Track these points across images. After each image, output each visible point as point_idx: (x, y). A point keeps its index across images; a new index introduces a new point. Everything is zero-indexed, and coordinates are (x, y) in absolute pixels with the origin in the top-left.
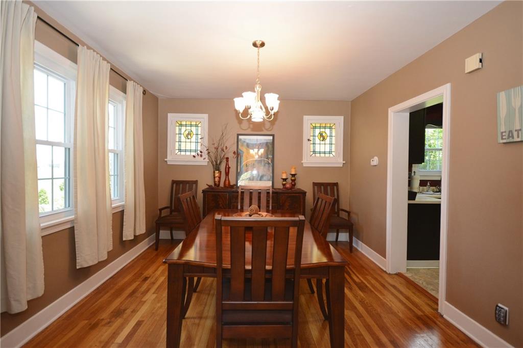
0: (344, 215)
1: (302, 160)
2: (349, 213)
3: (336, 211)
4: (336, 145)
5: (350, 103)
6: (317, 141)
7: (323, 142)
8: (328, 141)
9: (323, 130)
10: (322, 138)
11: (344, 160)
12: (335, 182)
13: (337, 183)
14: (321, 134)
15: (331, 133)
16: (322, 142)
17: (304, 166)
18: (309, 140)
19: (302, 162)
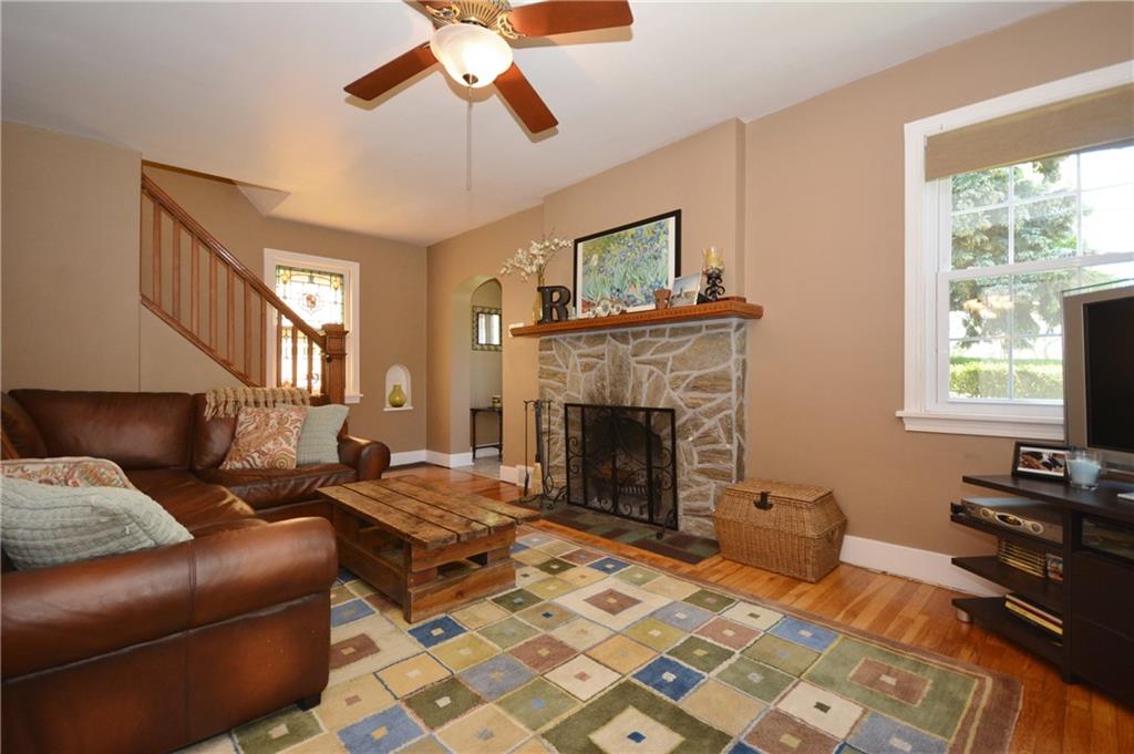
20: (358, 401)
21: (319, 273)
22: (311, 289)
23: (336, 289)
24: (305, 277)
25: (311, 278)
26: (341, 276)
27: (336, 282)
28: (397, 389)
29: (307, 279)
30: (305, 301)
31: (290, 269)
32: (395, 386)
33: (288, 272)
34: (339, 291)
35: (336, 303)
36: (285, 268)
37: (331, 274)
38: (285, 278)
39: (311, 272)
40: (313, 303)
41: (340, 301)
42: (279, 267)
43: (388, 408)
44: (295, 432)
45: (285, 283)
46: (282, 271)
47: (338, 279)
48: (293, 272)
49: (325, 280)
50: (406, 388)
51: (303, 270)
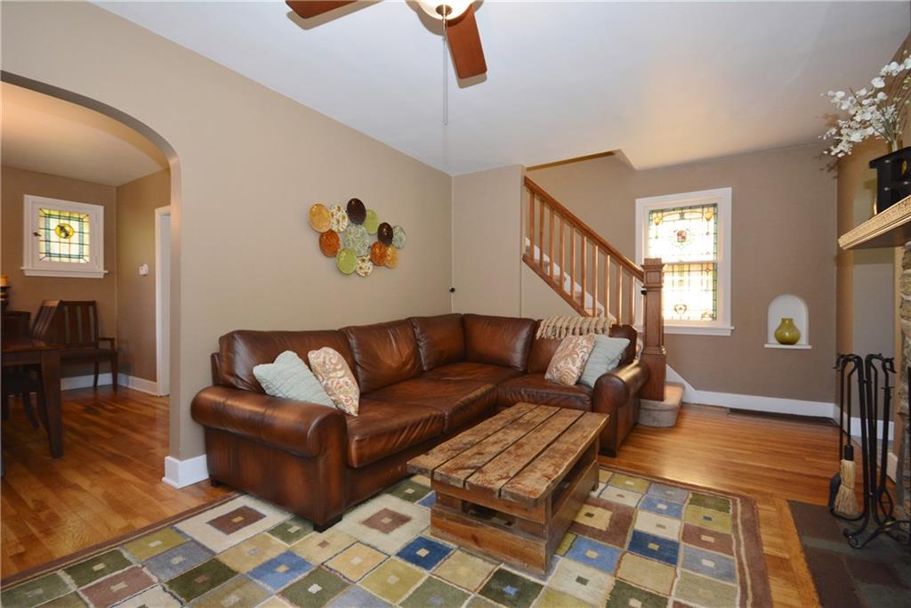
0: (105, 346)
1: (22, 266)
2: (112, 340)
3: (93, 340)
4: (92, 245)
5: (115, 189)
6: (54, 236)
7: (67, 240)
8: (75, 238)
9: (67, 222)
10: (63, 234)
11: (105, 269)
12: (92, 300)
13: (94, 302)
14: (62, 228)
15: (81, 228)
16: (62, 240)
17: (27, 274)
18: (36, 234)
19: (22, 268)
20: (729, 334)
21: (690, 208)
22: (682, 226)
23: (708, 220)
24: (676, 216)
25: (682, 215)
26: (715, 205)
27: (709, 212)
28: (787, 323)
29: (678, 216)
30: (676, 238)
31: (662, 211)
32: (784, 320)
33: (660, 214)
34: (712, 220)
35: (708, 234)
36: (657, 211)
37: (703, 207)
38: (657, 220)
39: (682, 209)
40: (684, 238)
41: (712, 231)
42: (652, 212)
43: (773, 344)
44: (581, 355)
45: (657, 224)
46: (655, 215)
47: (711, 209)
48: (665, 214)
49: (697, 214)
50: (802, 323)
51: (674, 210)
